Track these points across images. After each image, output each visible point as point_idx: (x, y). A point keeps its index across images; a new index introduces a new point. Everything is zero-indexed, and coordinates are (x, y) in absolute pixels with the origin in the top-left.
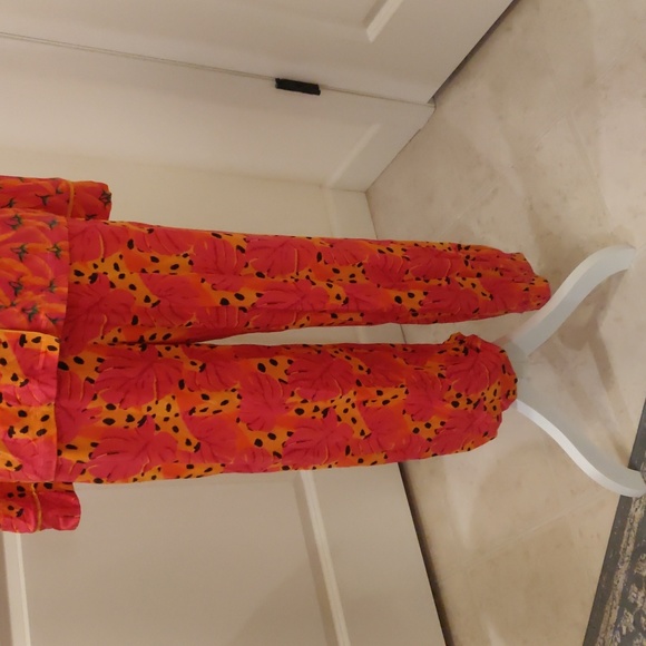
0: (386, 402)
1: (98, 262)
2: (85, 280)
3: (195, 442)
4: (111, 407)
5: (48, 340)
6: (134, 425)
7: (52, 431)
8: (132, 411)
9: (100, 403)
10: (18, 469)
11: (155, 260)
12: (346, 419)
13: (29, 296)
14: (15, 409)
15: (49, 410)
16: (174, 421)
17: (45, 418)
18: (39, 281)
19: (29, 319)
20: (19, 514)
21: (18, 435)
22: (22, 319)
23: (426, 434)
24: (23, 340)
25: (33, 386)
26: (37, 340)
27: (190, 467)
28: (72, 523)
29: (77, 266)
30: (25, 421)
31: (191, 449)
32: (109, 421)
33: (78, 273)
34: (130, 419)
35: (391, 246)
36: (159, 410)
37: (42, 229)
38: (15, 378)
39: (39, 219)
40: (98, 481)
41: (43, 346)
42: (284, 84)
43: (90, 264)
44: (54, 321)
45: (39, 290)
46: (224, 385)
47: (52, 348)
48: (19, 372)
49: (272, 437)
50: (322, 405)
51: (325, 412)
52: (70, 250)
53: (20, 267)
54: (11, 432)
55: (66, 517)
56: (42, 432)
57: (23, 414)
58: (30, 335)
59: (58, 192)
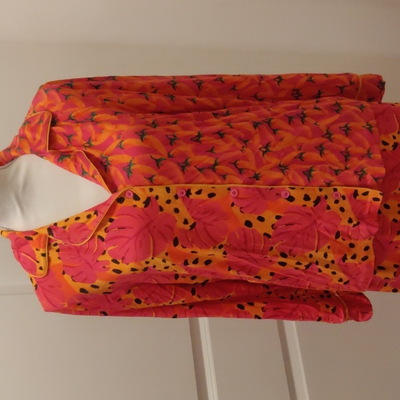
1: (396, 134)
2: (390, 148)
5: (375, 193)
7: (372, 257)
10: (345, 283)
13: (356, 162)
14: (347, 242)
15: (369, 243)
17: (367, 248)
18: (360, 150)
19: (360, 180)
20: (334, 311)
21: (349, 260)
22: (355, 179)
24: (356, 194)
25: (363, 227)
26: (366, 194)
28: (367, 317)
29: (383, 138)
30: (354, 251)
33: (385, 143)
37: (356, 112)
38: (350, 221)
39: (352, 104)
40: (395, 291)
41: (369, 198)
43: (391, 136)
44: (376, 179)
45: (362, 157)
47: (376, 199)
48: (353, 217)
52: (378, 125)
53: (347, 141)
54: (344, 258)
55: (364, 313)
56: (365, 258)
57: (352, 246)
58: (361, 190)
59: (351, 83)
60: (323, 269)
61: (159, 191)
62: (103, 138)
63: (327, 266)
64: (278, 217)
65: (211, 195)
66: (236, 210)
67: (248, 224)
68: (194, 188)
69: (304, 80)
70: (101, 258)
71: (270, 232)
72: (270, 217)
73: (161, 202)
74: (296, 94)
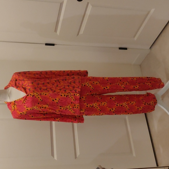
0: (132, 104)
1: (85, 83)
2: (83, 86)
3: (100, 110)
4: (87, 104)
5: (78, 95)
6: (91, 107)
7: (79, 107)
8: (90, 105)
9: (86, 104)
10: (74, 113)
11: (94, 82)
12: (125, 106)
13: (75, 88)
15: (79, 105)
16: (97, 107)
17: (78, 106)
18: (77, 86)
19: (75, 92)
20: (75, 120)
21: (74, 108)
22: (74, 92)
23: (140, 109)
24: (75, 95)
25: (76, 101)
26: (77, 95)
27: (100, 113)
28: (83, 122)
29: (82, 84)
30: (75, 106)
31: (100, 111)
32: (87, 106)
33: (82, 85)
34: (90, 106)
35: (134, 78)
36: (94, 105)
37: (77, 79)
38: (74, 100)
39: (77, 77)
40: (86, 115)
41: (77, 96)
42: (120, 48)
43: (84, 83)
44: (79, 92)
45: (77, 87)
46: (104, 101)
47: (79, 96)
48: (74, 99)
49: (113, 109)
50: (121, 104)
51: (121, 105)
52: (81, 81)
53: (74, 84)
54: (73, 108)
55: (82, 121)
56: (78, 108)
57: (75, 105)
58: (76, 94)
59: (80, 72)
60: (69, 110)
61: (35, 94)
62: (25, 83)
63: (70, 109)
64: (59, 99)
65: (46, 95)
66: (50, 97)
67: (53, 100)
68: (42, 93)
69: (69, 72)
70: (24, 107)
71: (58, 102)
72: (57, 99)
73: (36, 96)
74: (68, 75)
